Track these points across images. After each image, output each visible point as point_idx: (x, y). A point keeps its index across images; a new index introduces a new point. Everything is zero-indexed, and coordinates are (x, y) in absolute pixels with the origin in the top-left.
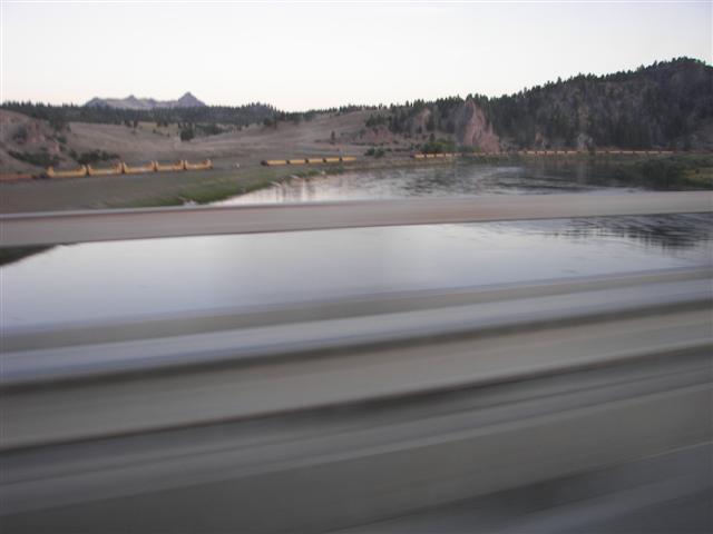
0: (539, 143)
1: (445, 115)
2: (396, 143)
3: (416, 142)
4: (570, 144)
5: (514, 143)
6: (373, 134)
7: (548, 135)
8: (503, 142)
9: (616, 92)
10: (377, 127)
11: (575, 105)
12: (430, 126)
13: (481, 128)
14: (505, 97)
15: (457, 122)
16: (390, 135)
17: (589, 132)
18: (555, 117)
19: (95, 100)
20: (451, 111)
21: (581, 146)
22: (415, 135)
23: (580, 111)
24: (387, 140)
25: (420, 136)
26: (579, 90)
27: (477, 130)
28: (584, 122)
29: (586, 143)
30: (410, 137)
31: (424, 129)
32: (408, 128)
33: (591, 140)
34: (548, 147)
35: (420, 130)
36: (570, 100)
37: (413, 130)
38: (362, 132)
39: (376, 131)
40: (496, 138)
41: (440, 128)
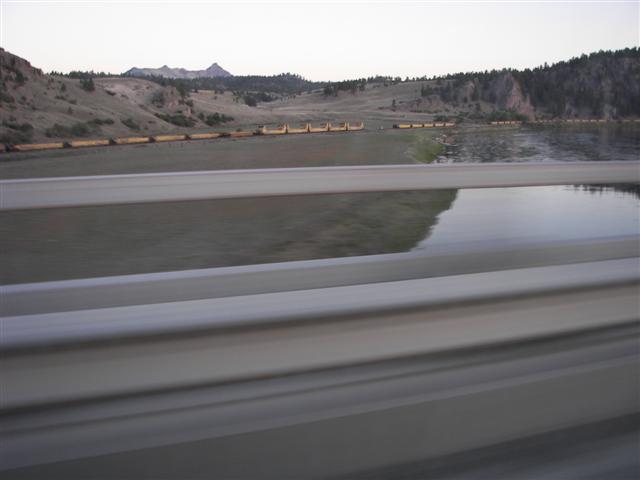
0: (569, 112)
1: (486, 87)
2: (447, 110)
3: (464, 111)
4: (597, 114)
5: (548, 112)
6: (428, 104)
7: (576, 104)
8: (538, 112)
9: (634, 67)
10: (431, 97)
11: (599, 79)
12: (474, 97)
13: (519, 98)
14: (527, 71)
15: (497, 93)
16: (442, 103)
17: (613, 103)
18: (582, 89)
19: (134, 68)
20: (491, 83)
21: (607, 115)
22: (461, 105)
23: (603, 84)
24: (439, 108)
25: (466, 105)
26: (601, 65)
27: (517, 100)
28: (608, 94)
29: (611, 112)
30: (457, 105)
31: (469, 99)
32: (455, 98)
33: (615, 111)
34: (576, 116)
35: (465, 100)
36: (594, 74)
37: (459, 100)
38: (419, 101)
39: (429, 99)
40: (532, 108)
41: (483, 99)
